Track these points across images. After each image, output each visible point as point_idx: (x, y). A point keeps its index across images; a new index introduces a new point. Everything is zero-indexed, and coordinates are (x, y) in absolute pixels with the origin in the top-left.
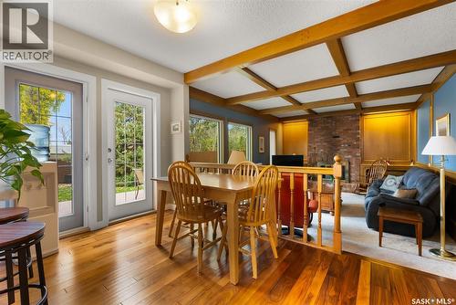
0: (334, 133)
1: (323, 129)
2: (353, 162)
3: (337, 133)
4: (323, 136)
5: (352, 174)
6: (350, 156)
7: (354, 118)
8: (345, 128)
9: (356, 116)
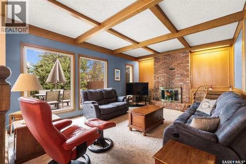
0: (171, 67)
1: (163, 63)
2: (184, 87)
3: (172, 66)
4: (163, 68)
5: (184, 97)
6: (182, 83)
7: (184, 55)
8: (178, 62)
9: (186, 52)
